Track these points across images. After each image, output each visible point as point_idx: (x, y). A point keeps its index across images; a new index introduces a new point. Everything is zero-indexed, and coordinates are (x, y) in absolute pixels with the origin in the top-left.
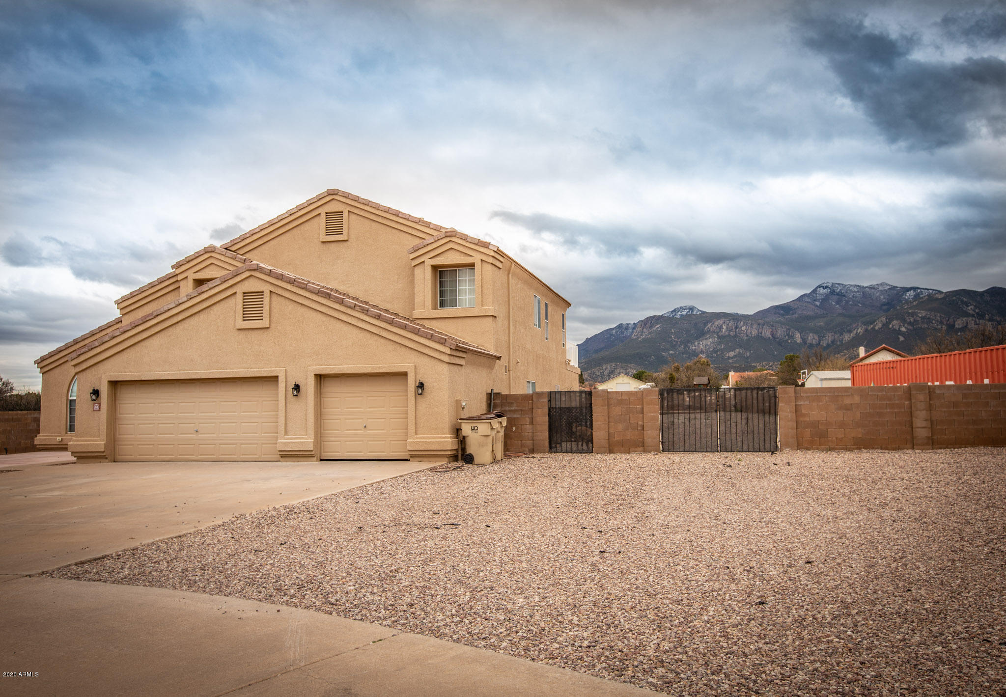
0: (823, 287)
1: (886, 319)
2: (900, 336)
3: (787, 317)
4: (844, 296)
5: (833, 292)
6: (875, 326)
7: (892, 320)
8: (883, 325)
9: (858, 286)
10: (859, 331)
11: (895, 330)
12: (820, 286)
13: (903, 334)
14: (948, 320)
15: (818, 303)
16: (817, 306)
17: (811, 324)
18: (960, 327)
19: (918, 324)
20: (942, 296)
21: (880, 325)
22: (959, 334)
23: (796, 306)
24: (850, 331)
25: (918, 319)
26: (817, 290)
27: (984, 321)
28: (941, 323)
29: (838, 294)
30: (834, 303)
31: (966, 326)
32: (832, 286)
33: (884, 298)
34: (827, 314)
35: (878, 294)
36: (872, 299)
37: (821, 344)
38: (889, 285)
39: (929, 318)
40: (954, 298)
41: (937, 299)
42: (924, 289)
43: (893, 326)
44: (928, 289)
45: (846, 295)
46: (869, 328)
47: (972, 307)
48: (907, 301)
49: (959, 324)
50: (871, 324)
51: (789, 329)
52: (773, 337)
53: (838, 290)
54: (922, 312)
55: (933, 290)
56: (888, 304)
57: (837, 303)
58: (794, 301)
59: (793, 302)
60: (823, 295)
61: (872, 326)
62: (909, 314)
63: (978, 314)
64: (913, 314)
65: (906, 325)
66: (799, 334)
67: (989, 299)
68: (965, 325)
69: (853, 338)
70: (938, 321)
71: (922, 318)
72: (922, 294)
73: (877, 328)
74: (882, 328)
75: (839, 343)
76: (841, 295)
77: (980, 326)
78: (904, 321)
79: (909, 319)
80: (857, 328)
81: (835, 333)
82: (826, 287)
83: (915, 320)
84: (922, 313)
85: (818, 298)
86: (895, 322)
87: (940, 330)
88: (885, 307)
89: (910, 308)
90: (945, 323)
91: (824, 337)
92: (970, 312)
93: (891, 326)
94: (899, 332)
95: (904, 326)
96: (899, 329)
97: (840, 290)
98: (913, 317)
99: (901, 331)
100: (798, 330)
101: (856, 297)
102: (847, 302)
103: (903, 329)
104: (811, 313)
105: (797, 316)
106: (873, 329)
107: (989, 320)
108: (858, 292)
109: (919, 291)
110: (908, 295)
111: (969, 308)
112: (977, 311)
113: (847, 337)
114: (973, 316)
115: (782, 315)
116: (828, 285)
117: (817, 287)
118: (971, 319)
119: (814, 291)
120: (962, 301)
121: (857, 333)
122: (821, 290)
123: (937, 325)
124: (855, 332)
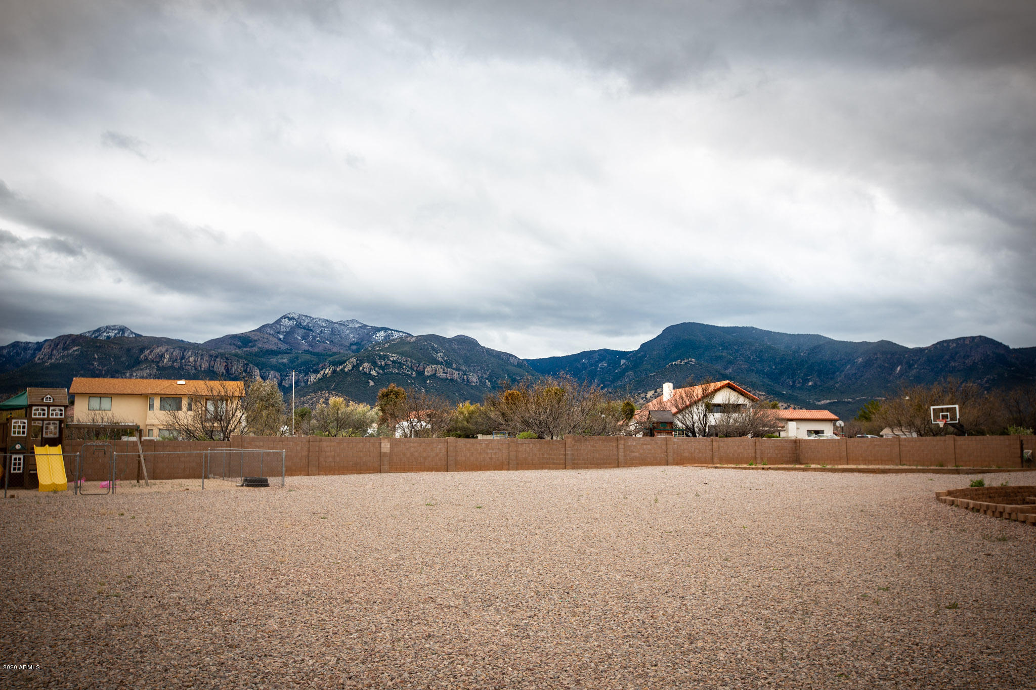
0: (289, 318)
1: (357, 360)
2: (370, 381)
3: (245, 349)
4: (311, 330)
5: (299, 325)
6: (345, 367)
7: (364, 363)
8: (354, 367)
9: (327, 320)
10: (326, 372)
11: (365, 373)
12: (285, 317)
13: (373, 378)
14: (419, 366)
15: (281, 336)
16: (280, 339)
17: (273, 360)
18: (429, 374)
19: (389, 369)
20: (414, 340)
21: (350, 367)
22: (428, 382)
23: (256, 338)
24: (316, 372)
25: (389, 363)
26: (281, 321)
27: (452, 370)
28: (412, 369)
29: (304, 328)
30: (299, 338)
31: (435, 374)
32: (299, 318)
33: (354, 337)
34: (291, 350)
35: (348, 332)
36: (341, 337)
37: (283, 384)
38: (360, 323)
39: (400, 363)
40: (425, 343)
41: (409, 343)
42: (394, 331)
43: (364, 368)
44: (398, 332)
45: (314, 329)
46: (338, 370)
47: (441, 354)
48: (378, 343)
49: (428, 371)
50: (340, 365)
51: (247, 365)
52: (226, 372)
53: (305, 324)
54: (393, 355)
55: (404, 333)
56: (357, 344)
57: (304, 338)
58: (254, 331)
59: (254, 333)
60: (288, 327)
61: (341, 367)
62: (380, 357)
63: (446, 362)
64: (384, 357)
65: (377, 369)
66: (258, 371)
67: (456, 347)
68: (434, 372)
69: (319, 379)
70: (408, 366)
71: (393, 362)
72: (392, 336)
73: (346, 370)
74: (351, 370)
75: (303, 384)
76: (308, 329)
77: (448, 375)
78: (375, 364)
79: (380, 362)
80: (324, 368)
81: (300, 372)
82: (292, 319)
83: (386, 364)
84: (394, 357)
85: (282, 330)
86: (366, 364)
87: (410, 376)
88: (354, 347)
89: (382, 350)
90: (415, 369)
91: (286, 376)
92: (440, 359)
93: (361, 368)
94: (369, 376)
95: (374, 369)
96: (369, 372)
97: (308, 323)
98: (384, 360)
99: (371, 375)
100: (257, 365)
101: (324, 333)
102: (314, 338)
103: (374, 373)
104: (274, 348)
105: (256, 349)
106: (342, 370)
107: (456, 369)
108: (326, 327)
109: (390, 332)
110: (378, 335)
111: (439, 355)
112: (446, 358)
113: (313, 378)
114: (441, 363)
115: (239, 347)
116: (294, 316)
117: (282, 318)
118: (439, 366)
119: (278, 322)
120: (432, 347)
121: (324, 373)
122: (286, 322)
123: (408, 371)
124: (322, 372)
